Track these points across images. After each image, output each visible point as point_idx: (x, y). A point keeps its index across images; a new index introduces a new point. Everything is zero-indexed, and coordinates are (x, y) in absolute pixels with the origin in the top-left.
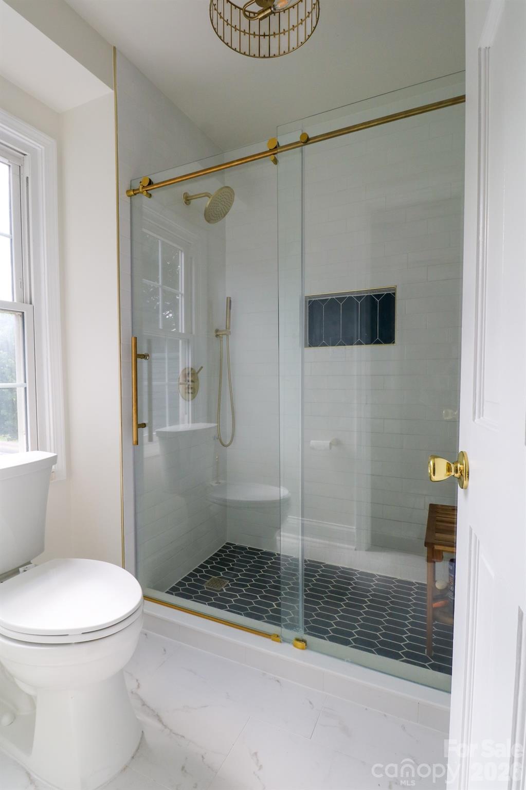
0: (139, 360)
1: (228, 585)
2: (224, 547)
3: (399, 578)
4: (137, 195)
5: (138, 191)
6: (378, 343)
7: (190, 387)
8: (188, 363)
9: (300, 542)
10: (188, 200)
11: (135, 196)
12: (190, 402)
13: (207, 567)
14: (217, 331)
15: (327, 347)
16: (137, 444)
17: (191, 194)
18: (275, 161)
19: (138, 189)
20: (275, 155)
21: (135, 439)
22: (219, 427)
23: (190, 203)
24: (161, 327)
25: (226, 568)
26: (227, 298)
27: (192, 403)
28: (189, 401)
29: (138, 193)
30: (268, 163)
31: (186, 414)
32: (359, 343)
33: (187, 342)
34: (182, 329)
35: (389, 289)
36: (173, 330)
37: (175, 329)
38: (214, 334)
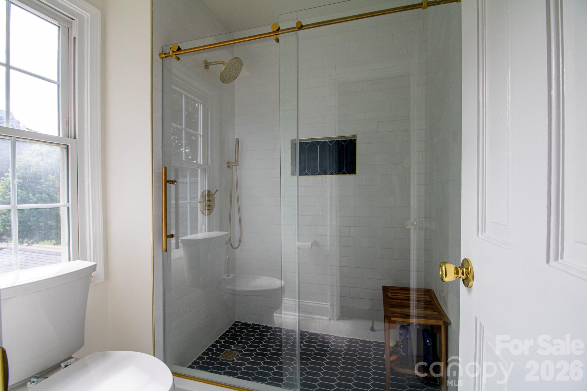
0: (168, 184)
1: (238, 356)
2: (234, 325)
3: (361, 339)
4: (168, 57)
5: (169, 55)
6: (344, 173)
7: (207, 205)
8: (205, 187)
9: (297, 318)
10: (207, 65)
11: (166, 59)
12: (207, 217)
13: (221, 342)
14: (228, 163)
15: (309, 176)
16: (166, 251)
17: (209, 61)
18: (277, 40)
19: (169, 53)
20: (277, 36)
21: (164, 248)
22: (230, 233)
23: (208, 68)
24: (184, 159)
25: (236, 342)
26: (236, 139)
27: (208, 217)
28: (205, 215)
29: (169, 56)
30: (271, 41)
31: (203, 225)
32: (331, 174)
33: (204, 171)
34: (200, 160)
35: (352, 136)
36: (194, 162)
37: (195, 161)
38: (226, 165)
